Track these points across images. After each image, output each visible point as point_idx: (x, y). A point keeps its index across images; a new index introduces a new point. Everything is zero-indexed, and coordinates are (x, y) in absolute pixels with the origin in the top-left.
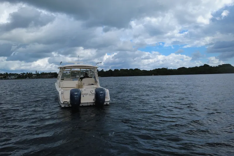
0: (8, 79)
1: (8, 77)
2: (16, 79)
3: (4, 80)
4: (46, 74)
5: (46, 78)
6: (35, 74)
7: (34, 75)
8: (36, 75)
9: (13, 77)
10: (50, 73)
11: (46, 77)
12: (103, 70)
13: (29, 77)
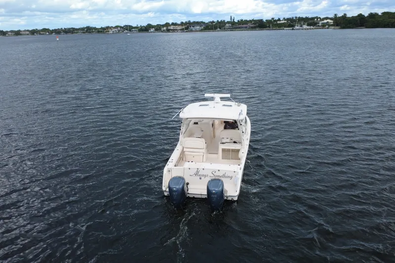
0: (192, 31)
1: (192, 28)
2: (201, 30)
3: (187, 32)
4: (246, 22)
5: (246, 29)
6: (228, 22)
7: (227, 25)
8: (230, 25)
9: (198, 27)
10: (253, 20)
11: (246, 27)
12: (345, 14)
13: (220, 28)
